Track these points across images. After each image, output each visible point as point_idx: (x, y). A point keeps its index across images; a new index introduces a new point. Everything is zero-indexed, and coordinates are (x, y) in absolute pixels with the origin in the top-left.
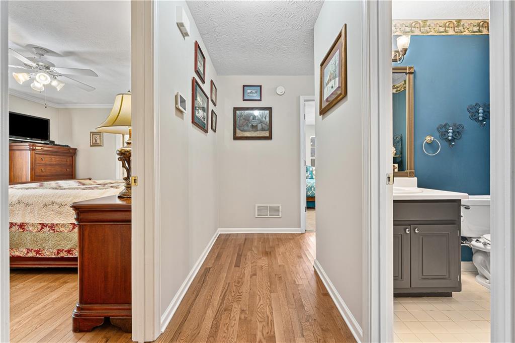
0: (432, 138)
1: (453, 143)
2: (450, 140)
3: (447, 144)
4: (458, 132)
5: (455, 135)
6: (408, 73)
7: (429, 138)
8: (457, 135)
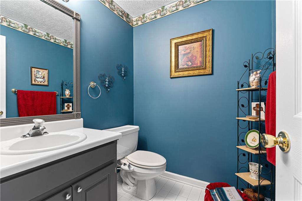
0: (95, 84)
1: (109, 90)
2: (107, 87)
3: (104, 90)
4: (111, 82)
5: (110, 84)
6: (75, 18)
7: (93, 84)
8: (111, 84)
